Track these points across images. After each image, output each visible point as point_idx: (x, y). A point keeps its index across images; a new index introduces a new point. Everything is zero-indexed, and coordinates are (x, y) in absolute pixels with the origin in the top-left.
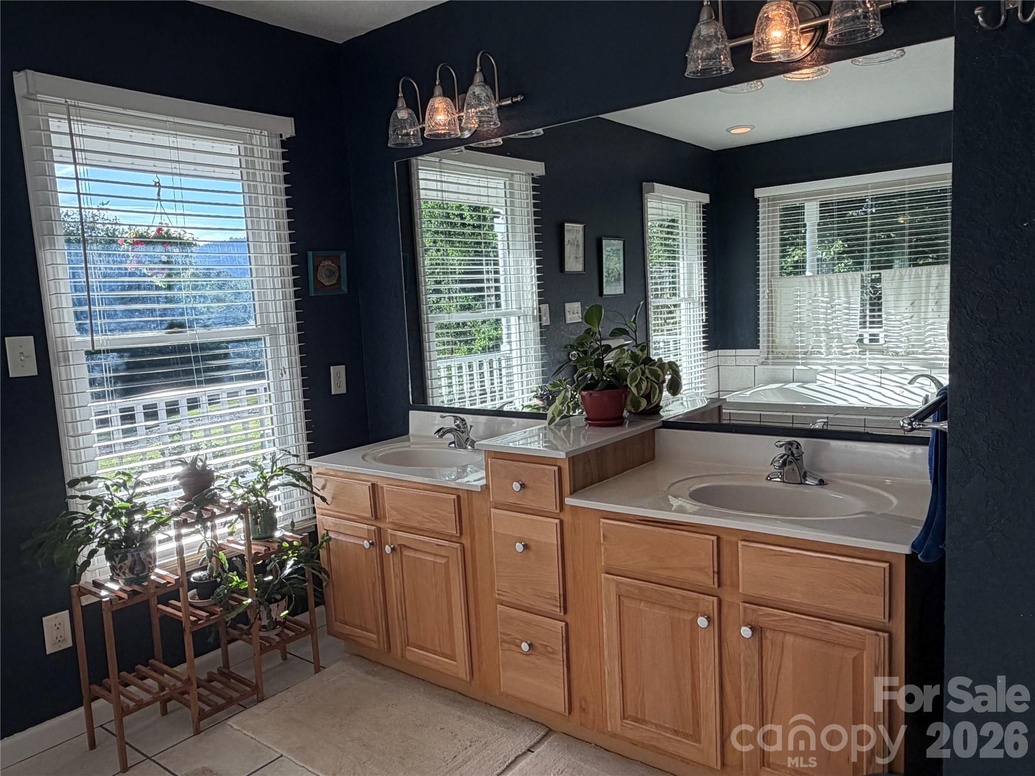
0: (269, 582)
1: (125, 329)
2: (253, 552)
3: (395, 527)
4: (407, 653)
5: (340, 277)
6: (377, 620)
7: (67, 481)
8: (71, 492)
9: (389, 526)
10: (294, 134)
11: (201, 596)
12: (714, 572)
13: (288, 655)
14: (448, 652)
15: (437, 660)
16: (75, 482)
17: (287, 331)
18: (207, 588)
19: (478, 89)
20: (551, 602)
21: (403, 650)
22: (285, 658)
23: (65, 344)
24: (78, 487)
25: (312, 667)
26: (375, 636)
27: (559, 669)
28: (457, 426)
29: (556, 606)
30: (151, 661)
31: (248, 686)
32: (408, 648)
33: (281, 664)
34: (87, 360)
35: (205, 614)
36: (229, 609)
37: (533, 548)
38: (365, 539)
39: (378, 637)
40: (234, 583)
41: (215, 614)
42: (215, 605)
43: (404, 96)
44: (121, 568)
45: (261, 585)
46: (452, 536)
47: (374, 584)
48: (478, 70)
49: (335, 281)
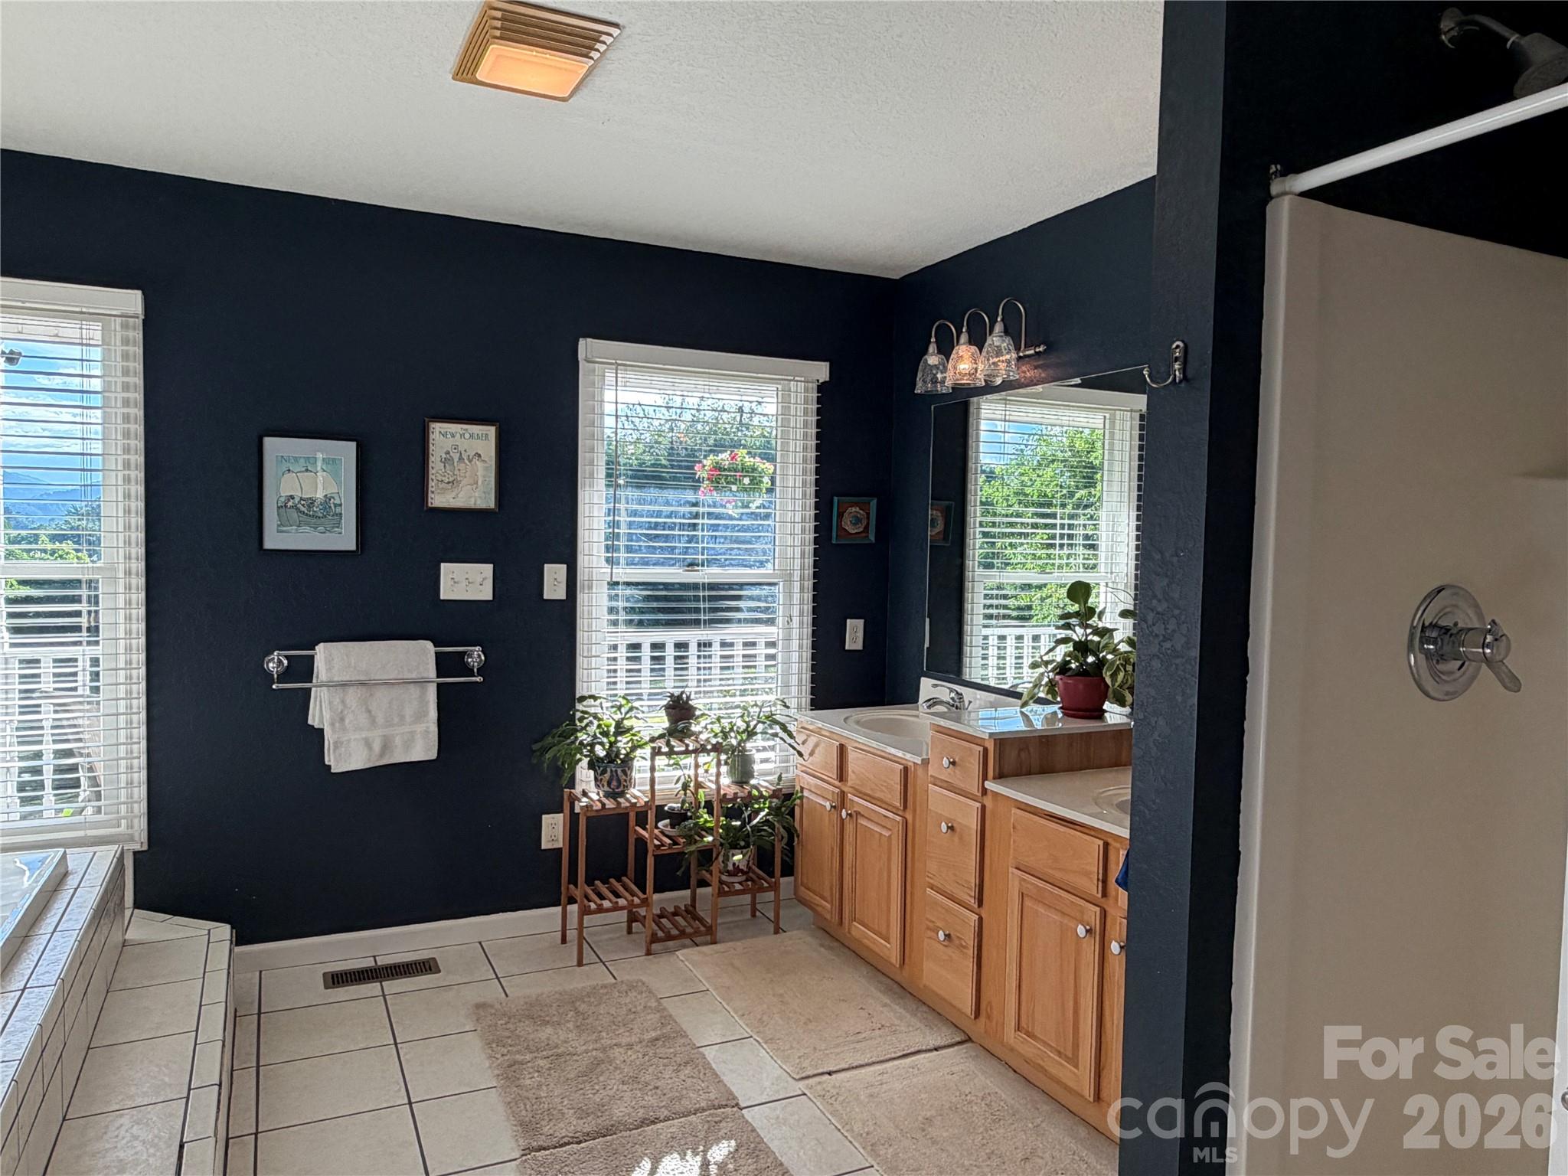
0: (735, 827)
1: (647, 564)
2: (722, 792)
3: (855, 792)
4: (853, 928)
5: (868, 524)
6: (831, 889)
7: (577, 696)
8: (579, 706)
9: (851, 790)
10: (828, 379)
11: (673, 826)
12: (1098, 880)
13: (758, 913)
14: (884, 932)
15: (875, 939)
16: (582, 699)
17: (802, 579)
18: (678, 818)
19: (996, 339)
20: (966, 890)
21: (850, 925)
22: (754, 915)
23: (591, 574)
24: (585, 703)
25: (771, 927)
26: (828, 906)
27: (970, 965)
28: (952, 699)
29: (971, 896)
30: (624, 879)
31: (704, 926)
32: (854, 923)
33: (748, 920)
34: (609, 589)
35: (668, 841)
36: (691, 840)
37: (958, 830)
38: (829, 800)
39: (832, 906)
40: (702, 820)
41: (678, 844)
42: (679, 836)
43: (937, 342)
44: (601, 780)
45: (727, 828)
46: (898, 809)
47: (832, 849)
48: (999, 319)
49: (861, 530)
